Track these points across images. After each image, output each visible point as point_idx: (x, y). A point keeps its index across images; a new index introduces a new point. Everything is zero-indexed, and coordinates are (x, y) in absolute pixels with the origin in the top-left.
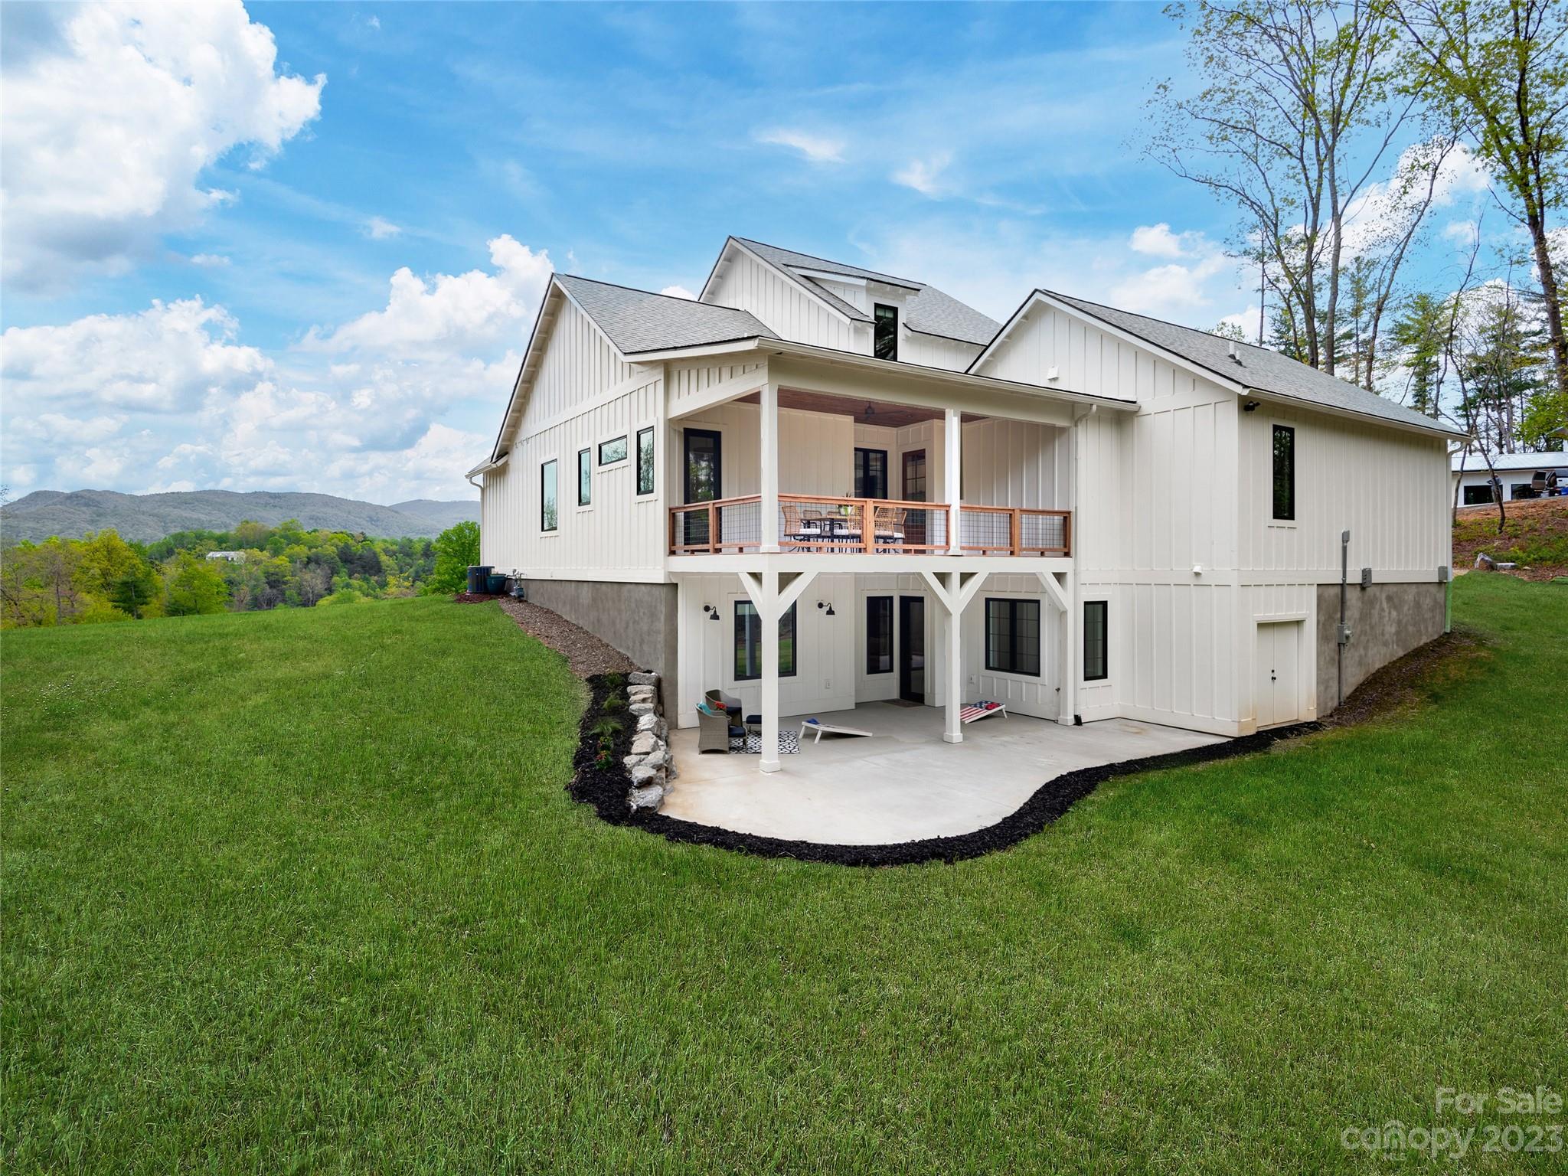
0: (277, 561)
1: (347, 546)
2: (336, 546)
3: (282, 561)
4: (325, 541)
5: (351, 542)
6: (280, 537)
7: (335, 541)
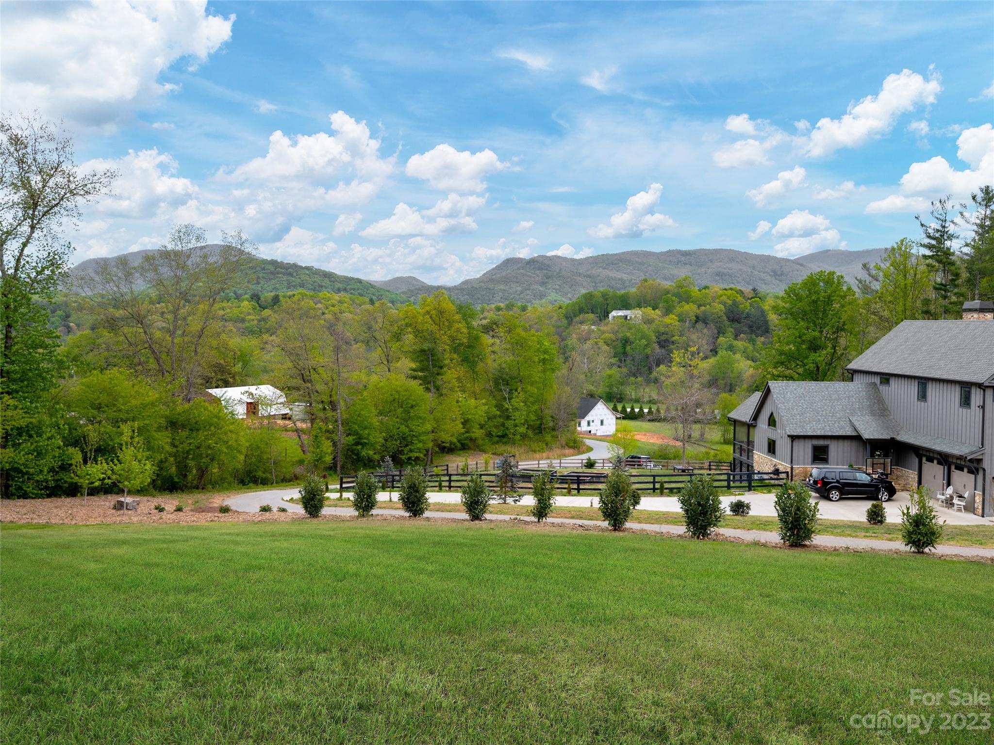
0: (667, 320)
1: (735, 304)
2: (724, 304)
3: (671, 319)
4: (714, 299)
5: (740, 299)
6: (672, 296)
7: (724, 298)
